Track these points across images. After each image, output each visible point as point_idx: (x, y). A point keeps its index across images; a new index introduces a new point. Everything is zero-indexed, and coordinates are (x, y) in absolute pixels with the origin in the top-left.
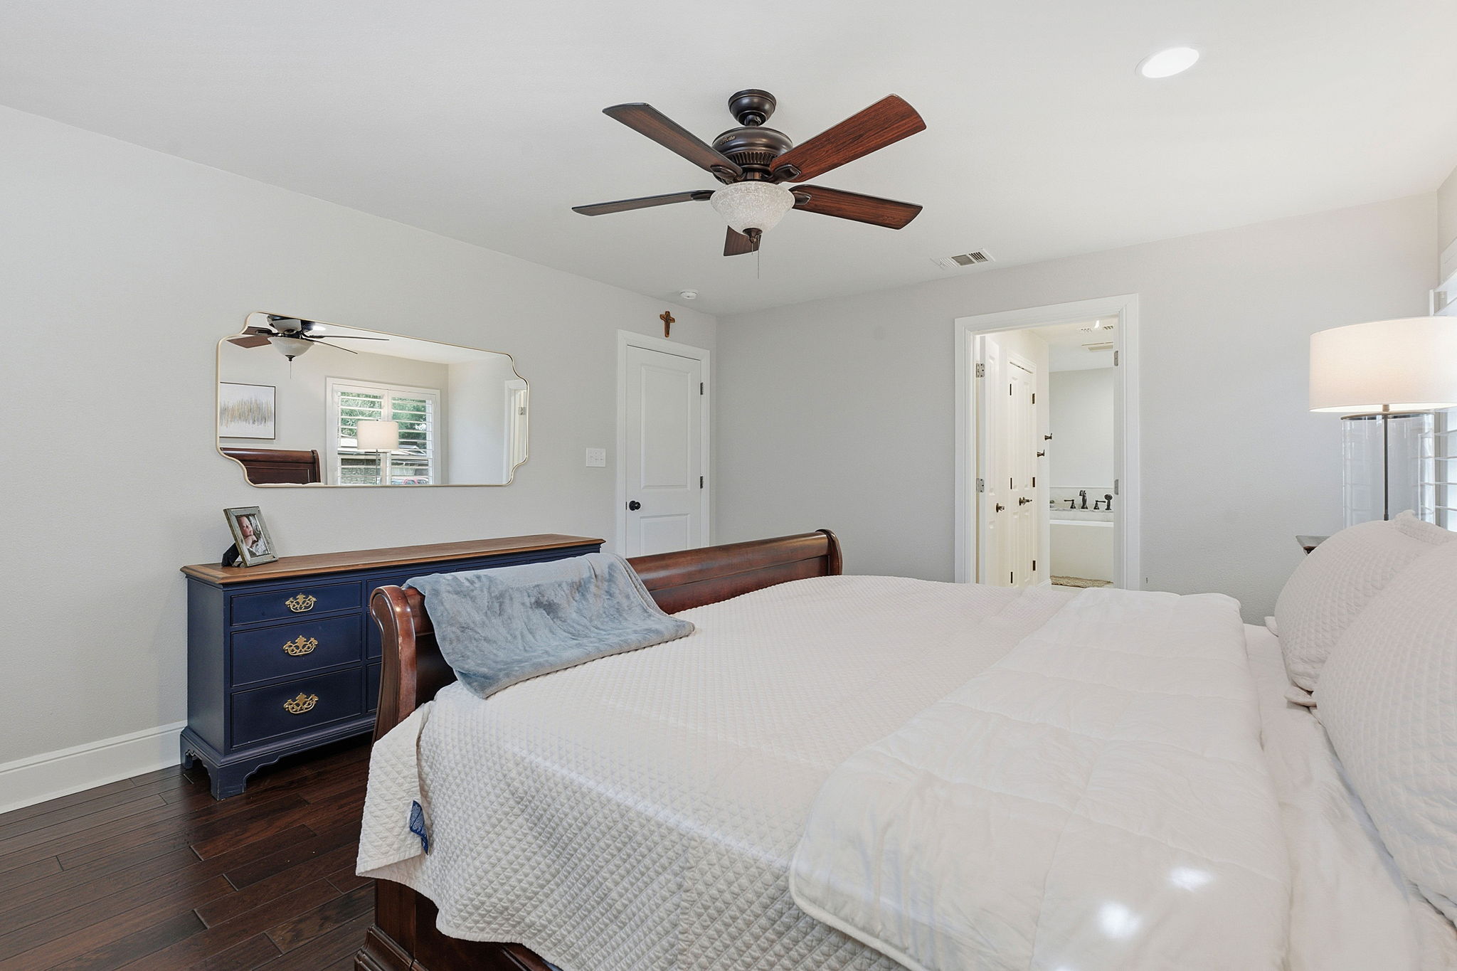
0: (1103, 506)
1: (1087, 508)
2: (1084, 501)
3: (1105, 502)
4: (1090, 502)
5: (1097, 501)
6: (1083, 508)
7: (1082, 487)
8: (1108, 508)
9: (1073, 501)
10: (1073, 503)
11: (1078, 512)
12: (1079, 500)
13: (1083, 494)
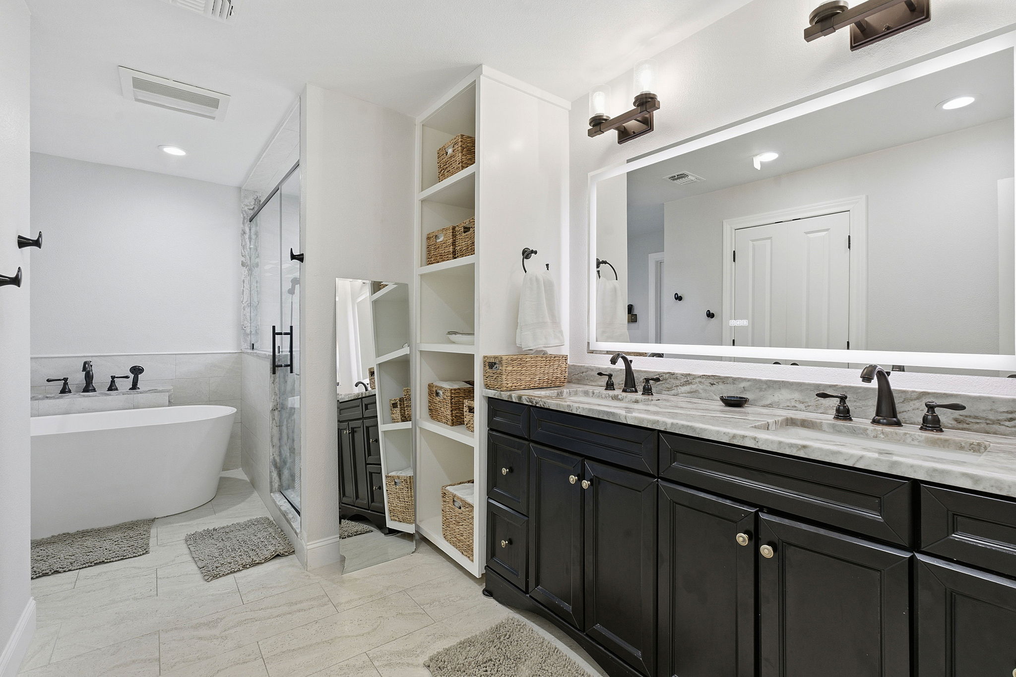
0: (124, 385)
1: (94, 390)
2: (89, 377)
3: (127, 377)
4: (101, 378)
5: (113, 377)
6: (86, 390)
7: (87, 353)
8: (134, 387)
9: (66, 380)
10: (66, 384)
11: (78, 400)
12: (79, 378)
13: (87, 368)
